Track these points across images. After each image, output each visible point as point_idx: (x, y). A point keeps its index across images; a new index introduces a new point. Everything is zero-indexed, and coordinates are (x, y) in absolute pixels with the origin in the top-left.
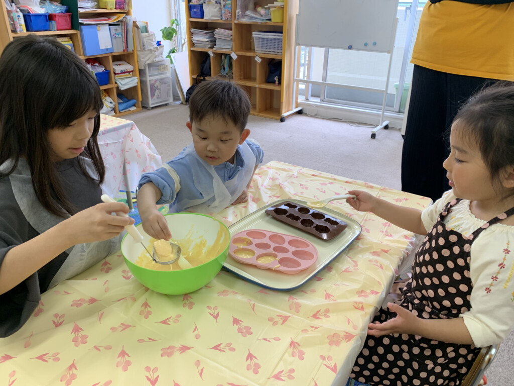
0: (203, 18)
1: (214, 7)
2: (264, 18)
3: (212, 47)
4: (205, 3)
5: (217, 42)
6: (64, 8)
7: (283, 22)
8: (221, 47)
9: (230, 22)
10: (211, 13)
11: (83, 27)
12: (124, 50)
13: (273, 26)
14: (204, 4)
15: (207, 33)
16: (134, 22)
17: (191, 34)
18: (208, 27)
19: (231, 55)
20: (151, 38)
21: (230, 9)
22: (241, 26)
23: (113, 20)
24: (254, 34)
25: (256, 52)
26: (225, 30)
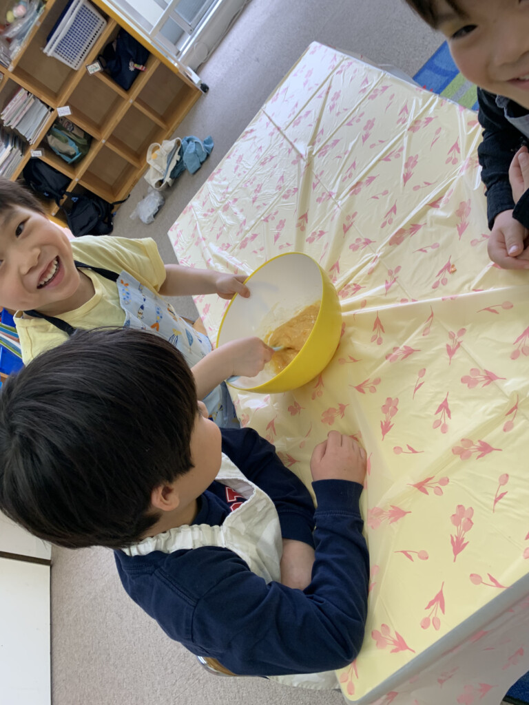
2: (34, 12)
3: (26, 146)
5: (22, 132)
8: (33, 130)
9: (6, 79)
19: (60, 115)
24: (48, 50)
25: (76, 69)
26: (12, 101)
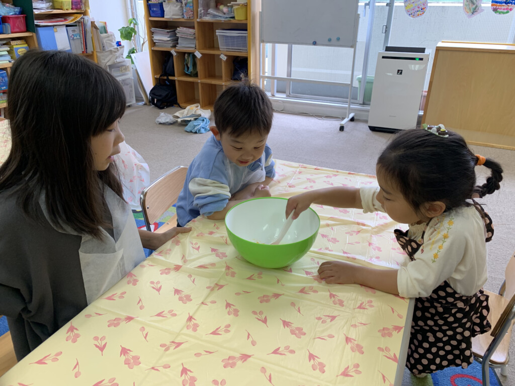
0: (163, 17)
1: (175, 5)
2: (228, 16)
3: (174, 46)
4: (164, 1)
5: (179, 41)
6: (17, 10)
7: (247, 20)
8: (183, 46)
9: (193, 21)
10: (171, 12)
11: (39, 28)
12: (83, 52)
13: (236, 24)
14: (164, 3)
15: (168, 32)
16: (92, 22)
17: (151, 34)
18: (169, 26)
19: (195, 54)
20: (110, 38)
21: (192, 8)
22: (203, 25)
23: (70, 21)
24: (218, 32)
25: (220, 49)
26: (188, 29)
